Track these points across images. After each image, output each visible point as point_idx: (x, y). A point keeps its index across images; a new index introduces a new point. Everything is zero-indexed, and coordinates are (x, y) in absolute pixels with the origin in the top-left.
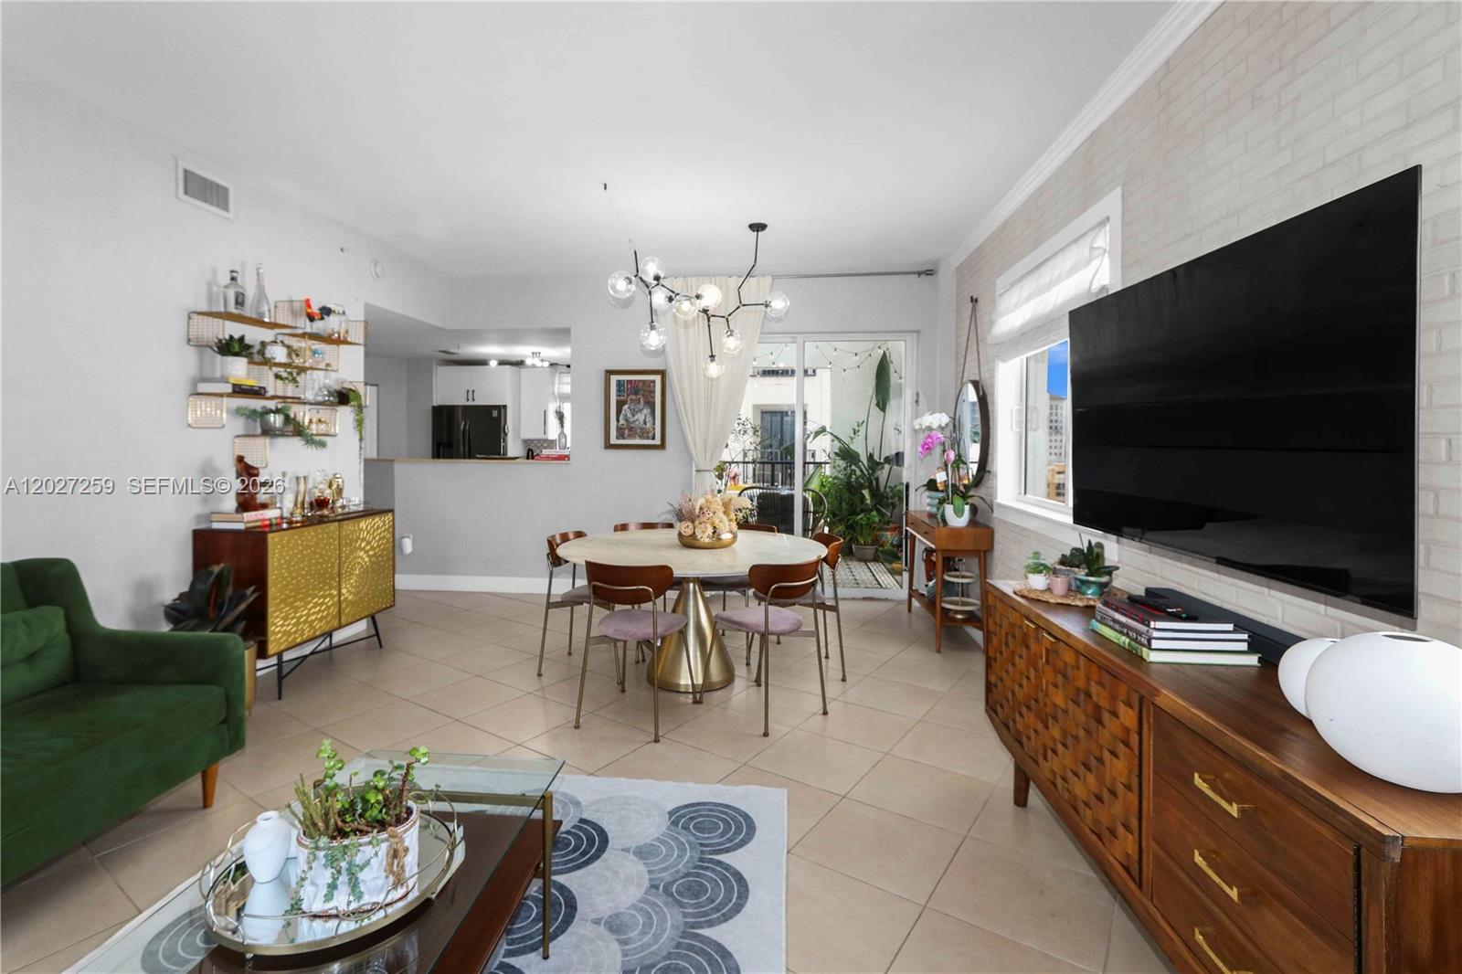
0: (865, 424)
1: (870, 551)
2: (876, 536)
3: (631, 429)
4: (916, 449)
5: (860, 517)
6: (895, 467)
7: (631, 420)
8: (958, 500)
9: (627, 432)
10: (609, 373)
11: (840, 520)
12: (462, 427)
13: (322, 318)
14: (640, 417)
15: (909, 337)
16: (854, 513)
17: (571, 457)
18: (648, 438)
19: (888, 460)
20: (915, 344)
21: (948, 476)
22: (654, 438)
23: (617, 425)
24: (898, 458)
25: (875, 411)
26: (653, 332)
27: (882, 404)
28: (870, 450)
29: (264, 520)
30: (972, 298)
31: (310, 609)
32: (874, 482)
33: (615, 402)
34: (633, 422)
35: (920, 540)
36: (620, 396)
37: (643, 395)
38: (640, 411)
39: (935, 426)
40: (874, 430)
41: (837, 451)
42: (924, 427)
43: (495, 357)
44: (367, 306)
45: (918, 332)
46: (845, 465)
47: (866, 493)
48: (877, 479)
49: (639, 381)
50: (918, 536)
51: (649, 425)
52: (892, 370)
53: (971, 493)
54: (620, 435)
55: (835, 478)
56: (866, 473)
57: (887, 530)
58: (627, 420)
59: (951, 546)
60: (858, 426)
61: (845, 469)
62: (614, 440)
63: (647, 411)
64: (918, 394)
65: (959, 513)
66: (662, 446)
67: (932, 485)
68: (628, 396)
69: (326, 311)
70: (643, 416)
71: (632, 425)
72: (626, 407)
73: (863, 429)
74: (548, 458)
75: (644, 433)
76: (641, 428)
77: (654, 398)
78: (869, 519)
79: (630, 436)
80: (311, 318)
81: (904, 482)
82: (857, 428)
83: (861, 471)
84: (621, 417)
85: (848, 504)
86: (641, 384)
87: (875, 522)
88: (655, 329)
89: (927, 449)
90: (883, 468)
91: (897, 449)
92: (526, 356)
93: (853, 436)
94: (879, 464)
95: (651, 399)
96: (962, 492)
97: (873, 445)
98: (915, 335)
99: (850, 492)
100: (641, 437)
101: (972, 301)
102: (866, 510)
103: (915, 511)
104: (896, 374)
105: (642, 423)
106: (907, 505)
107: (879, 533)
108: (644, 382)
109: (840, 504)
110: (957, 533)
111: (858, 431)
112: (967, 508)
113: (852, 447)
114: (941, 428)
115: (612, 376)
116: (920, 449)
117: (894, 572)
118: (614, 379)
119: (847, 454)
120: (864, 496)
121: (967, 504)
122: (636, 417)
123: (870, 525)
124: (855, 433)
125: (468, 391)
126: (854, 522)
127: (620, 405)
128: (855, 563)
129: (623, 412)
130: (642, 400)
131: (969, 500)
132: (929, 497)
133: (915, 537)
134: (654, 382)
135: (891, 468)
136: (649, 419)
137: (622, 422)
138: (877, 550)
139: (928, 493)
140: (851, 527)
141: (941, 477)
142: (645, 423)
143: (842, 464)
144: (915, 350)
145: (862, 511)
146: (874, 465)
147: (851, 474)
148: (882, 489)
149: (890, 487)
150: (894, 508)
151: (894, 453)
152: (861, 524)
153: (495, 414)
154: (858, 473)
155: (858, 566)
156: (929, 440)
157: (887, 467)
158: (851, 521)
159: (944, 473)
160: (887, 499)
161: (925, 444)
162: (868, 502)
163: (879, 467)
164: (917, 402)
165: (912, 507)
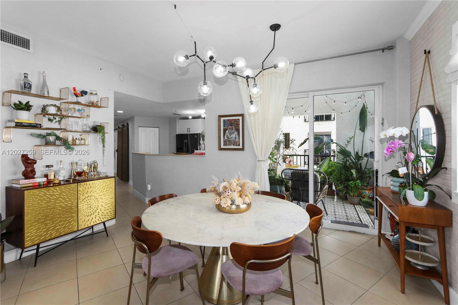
0: (353, 138)
1: (356, 200)
2: (360, 192)
3: (229, 141)
4: (383, 151)
5: (350, 183)
6: (370, 159)
7: (230, 137)
8: (418, 188)
9: (228, 143)
10: (220, 116)
11: (340, 183)
12: (185, 141)
13: (82, 96)
14: (233, 136)
15: (376, 88)
16: (348, 180)
17: (206, 153)
18: (237, 145)
19: (366, 155)
20: (381, 92)
21: (408, 169)
22: (239, 145)
23: (224, 140)
24: (372, 154)
25: (358, 131)
26: (205, 86)
27: (363, 128)
28: (356, 150)
29: (36, 183)
30: (425, 50)
31: (56, 224)
32: (359, 166)
33: (223, 129)
34: (231, 138)
35: (385, 208)
36: (225, 127)
37: (234, 126)
38: (233, 133)
39: (397, 136)
40: (358, 141)
41: (339, 151)
42: (388, 137)
43: (191, 115)
44: (115, 93)
45: (382, 84)
46: (343, 157)
47: (354, 171)
48: (360, 164)
49: (233, 119)
50: (384, 205)
51: (237, 139)
52: (368, 112)
53: (429, 183)
54: (225, 144)
55: (338, 163)
56: (354, 161)
57: (366, 190)
58: (228, 137)
59: (412, 220)
60: (350, 139)
61: (343, 159)
62: (222, 147)
63: (236, 133)
64: (383, 119)
65: (419, 197)
66: (243, 149)
67: (394, 174)
68: (228, 126)
69: (84, 93)
70: (235, 135)
71: (230, 140)
72: (227, 132)
73: (352, 140)
74: (197, 154)
75: (235, 143)
76: (233, 141)
77: (239, 127)
78: (355, 184)
79: (229, 145)
80: (76, 95)
81: (375, 169)
82: (349, 140)
83: (351, 160)
84: (225, 136)
85: (345, 176)
86: (233, 121)
87: (359, 186)
88: (206, 84)
89: (391, 151)
90: (363, 159)
91: (371, 150)
92: (202, 114)
93: (347, 144)
94: (361, 157)
95: (238, 128)
96: (420, 181)
97: (358, 148)
98: (381, 86)
99: (346, 170)
100: (234, 145)
101: (425, 53)
102: (353, 180)
103: (382, 187)
104: (370, 113)
105: (234, 138)
106: (377, 182)
107: (361, 191)
108: (235, 120)
109: (341, 175)
110: (416, 211)
111: (350, 141)
112: (426, 194)
113: (347, 149)
114: (401, 138)
115: (221, 118)
116: (385, 151)
117: (369, 213)
118: (222, 119)
119: (344, 152)
120: (352, 173)
121: (426, 190)
122: (231, 136)
123: (356, 187)
124: (348, 143)
125: (188, 129)
126: (347, 185)
127: (225, 131)
128: (348, 205)
129: (226, 134)
130: (234, 128)
131: (427, 187)
132: (392, 181)
133: (382, 205)
134: (239, 120)
135: (368, 159)
136: (237, 137)
137: (226, 138)
138: (360, 200)
139: (391, 178)
140: (347, 187)
141: (402, 171)
142: (235, 139)
143: (341, 157)
144: (381, 95)
145: (352, 180)
146: (358, 157)
147: (346, 162)
148: (363, 169)
149: (367, 169)
150: (370, 179)
151: (369, 152)
152: (351, 187)
153: (196, 137)
154: (350, 161)
155: (349, 207)
156: (393, 145)
157: (365, 159)
158: (346, 184)
159: (405, 168)
160: (366, 174)
161: (389, 148)
162: (355, 176)
163: (361, 158)
164: (382, 124)
165: (380, 184)
